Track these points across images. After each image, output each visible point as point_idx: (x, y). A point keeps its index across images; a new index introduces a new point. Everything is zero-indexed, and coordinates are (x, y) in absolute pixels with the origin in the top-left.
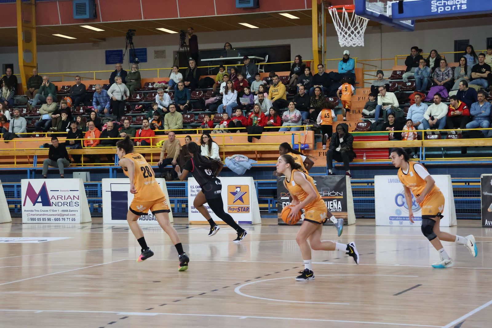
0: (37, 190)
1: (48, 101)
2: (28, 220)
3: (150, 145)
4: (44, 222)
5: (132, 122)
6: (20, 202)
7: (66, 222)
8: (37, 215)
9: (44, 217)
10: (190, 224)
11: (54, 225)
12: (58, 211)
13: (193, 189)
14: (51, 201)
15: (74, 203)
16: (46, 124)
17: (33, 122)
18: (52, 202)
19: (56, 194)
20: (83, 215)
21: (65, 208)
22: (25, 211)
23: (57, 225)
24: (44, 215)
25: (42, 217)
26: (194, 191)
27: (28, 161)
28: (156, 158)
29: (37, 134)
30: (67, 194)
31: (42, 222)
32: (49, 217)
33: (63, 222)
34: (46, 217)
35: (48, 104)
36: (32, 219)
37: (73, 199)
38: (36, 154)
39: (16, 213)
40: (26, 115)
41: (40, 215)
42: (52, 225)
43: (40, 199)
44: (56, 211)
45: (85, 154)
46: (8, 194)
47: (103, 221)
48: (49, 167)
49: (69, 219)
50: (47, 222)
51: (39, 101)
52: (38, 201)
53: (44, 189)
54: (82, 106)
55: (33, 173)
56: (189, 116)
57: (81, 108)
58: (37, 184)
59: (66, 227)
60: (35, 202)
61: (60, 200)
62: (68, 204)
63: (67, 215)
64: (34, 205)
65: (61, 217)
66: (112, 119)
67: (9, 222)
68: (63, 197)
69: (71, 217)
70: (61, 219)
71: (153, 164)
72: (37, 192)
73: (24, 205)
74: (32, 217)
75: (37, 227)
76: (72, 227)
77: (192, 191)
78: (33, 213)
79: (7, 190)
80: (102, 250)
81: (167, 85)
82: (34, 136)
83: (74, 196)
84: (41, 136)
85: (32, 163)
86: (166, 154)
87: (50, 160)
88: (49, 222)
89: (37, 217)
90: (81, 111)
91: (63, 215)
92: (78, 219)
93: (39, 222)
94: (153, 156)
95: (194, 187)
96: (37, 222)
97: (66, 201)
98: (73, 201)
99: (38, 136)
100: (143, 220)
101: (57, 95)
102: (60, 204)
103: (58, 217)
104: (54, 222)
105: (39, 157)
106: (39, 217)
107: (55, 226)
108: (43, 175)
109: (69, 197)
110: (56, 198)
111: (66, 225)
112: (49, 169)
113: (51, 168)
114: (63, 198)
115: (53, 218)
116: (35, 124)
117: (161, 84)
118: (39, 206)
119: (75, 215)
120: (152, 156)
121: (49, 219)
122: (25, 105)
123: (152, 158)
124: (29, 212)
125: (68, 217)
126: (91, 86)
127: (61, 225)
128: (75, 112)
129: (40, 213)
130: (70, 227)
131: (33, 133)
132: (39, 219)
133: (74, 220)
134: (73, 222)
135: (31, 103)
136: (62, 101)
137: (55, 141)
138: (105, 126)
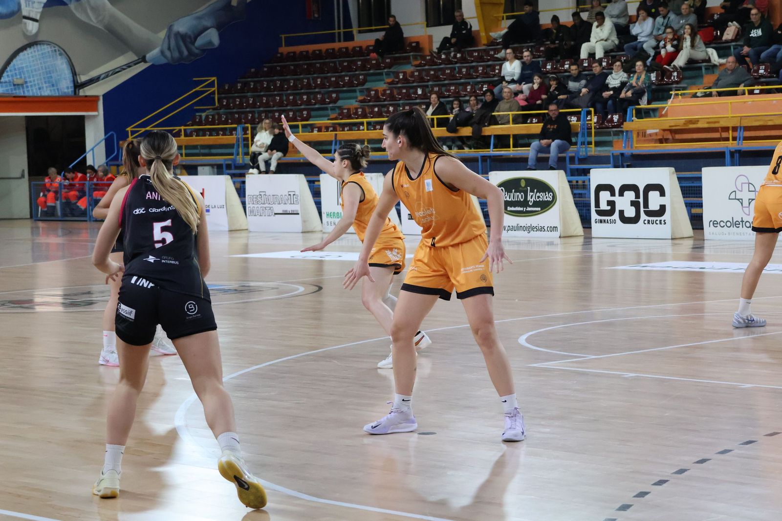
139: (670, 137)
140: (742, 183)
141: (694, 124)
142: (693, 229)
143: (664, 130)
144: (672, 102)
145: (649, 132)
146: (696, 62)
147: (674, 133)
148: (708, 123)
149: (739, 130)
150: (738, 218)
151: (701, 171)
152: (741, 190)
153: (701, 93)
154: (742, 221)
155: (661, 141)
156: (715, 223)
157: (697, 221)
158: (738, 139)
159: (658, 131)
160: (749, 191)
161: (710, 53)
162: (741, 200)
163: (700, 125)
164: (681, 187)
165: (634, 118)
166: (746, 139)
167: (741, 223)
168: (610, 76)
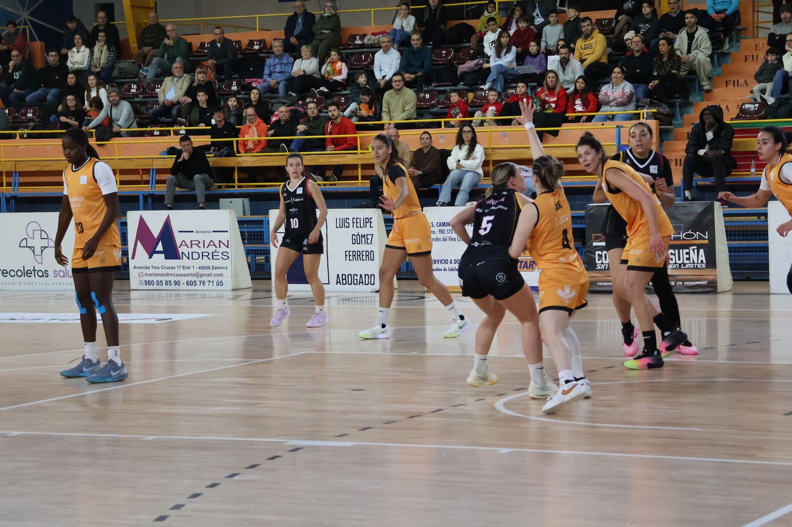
0: (156, 231)
2: (140, 284)
3: (357, 149)
4: (169, 287)
8: (156, 275)
9: (168, 278)
11: (186, 293)
12: (192, 268)
14: (180, 250)
15: (220, 254)
18: (183, 253)
19: (188, 238)
20: (236, 275)
21: (205, 262)
22: (135, 267)
23: (191, 292)
24: (168, 275)
25: (164, 279)
27: (140, 179)
28: (367, 172)
29: (156, 130)
30: (208, 238)
31: (164, 287)
32: (177, 279)
33: (202, 287)
34: (172, 279)
35: (173, 77)
36: (148, 283)
37: (218, 246)
38: (155, 167)
40: (136, 95)
41: (162, 275)
42: (182, 293)
43: (160, 247)
44: (189, 268)
45: (240, 166)
48: (177, 189)
49: (211, 283)
51: (159, 70)
52: (156, 250)
53: (167, 228)
54: (235, 79)
55: (150, 200)
56: (428, 96)
57: (234, 83)
58: (155, 220)
59: (207, 296)
60: (151, 253)
61: (195, 248)
62: (210, 256)
63: (209, 275)
64: (150, 257)
65: (198, 280)
68: (202, 243)
69: (215, 279)
70: (198, 283)
71: (361, 183)
72: (156, 234)
73: (133, 258)
74: (148, 278)
75: (156, 296)
76: (218, 297)
78: (148, 271)
82: (151, 134)
83: (220, 241)
84: (163, 134)
85: (147, 182)
88: (177, 287)
89: (155, 279)
90: (234, 88)
91: (202, 276)
92: (228, 284)
93: (160, 287)
94: (362, 169)
95: (435, 224)
96: (155, 287)
97: (206, 250)
98: (218, 250)
99: (158, 133)
100: (343, 284)
101: (191, 59)
102: (196, 256)
103: (193, 279)
104: (185, 287)
105: (159, 171)
106: (159, 278)
107: (187, 295)
108: (166, 205)
109: (212, 243)
110: (189, 246)
111: (207, 293)
112: (176, 193)
114: (201, 245)
115: (183, 280)
117: (377, 37)
118: (159, 259)
119: (222, 275)
120: (360, 170)
121: (177, 283)
122: (135, 77)
123: (360, 172)
124: (142, 270)
125: (210, 278)
126: (251, 43)
127: (198, 293)
128: (222, 89)
129: (160, 271)
130: (213, 297)
131: (149, 129)
132: (159, 283)
133: (220, 283)
134: (220, 287)
135: (145, 73)
136: (198, 70)
137: (187, 143)
138: (277, 115)
140: (34, 230)
149: (14, 175)
150: (29, 267)
152: (32, 237)
154: (34, 270)
156: (4, 273)
158: (13, 184)
160: (41, 238)
162: (32, 248)
166: (22, 184)
167: (33, 272)
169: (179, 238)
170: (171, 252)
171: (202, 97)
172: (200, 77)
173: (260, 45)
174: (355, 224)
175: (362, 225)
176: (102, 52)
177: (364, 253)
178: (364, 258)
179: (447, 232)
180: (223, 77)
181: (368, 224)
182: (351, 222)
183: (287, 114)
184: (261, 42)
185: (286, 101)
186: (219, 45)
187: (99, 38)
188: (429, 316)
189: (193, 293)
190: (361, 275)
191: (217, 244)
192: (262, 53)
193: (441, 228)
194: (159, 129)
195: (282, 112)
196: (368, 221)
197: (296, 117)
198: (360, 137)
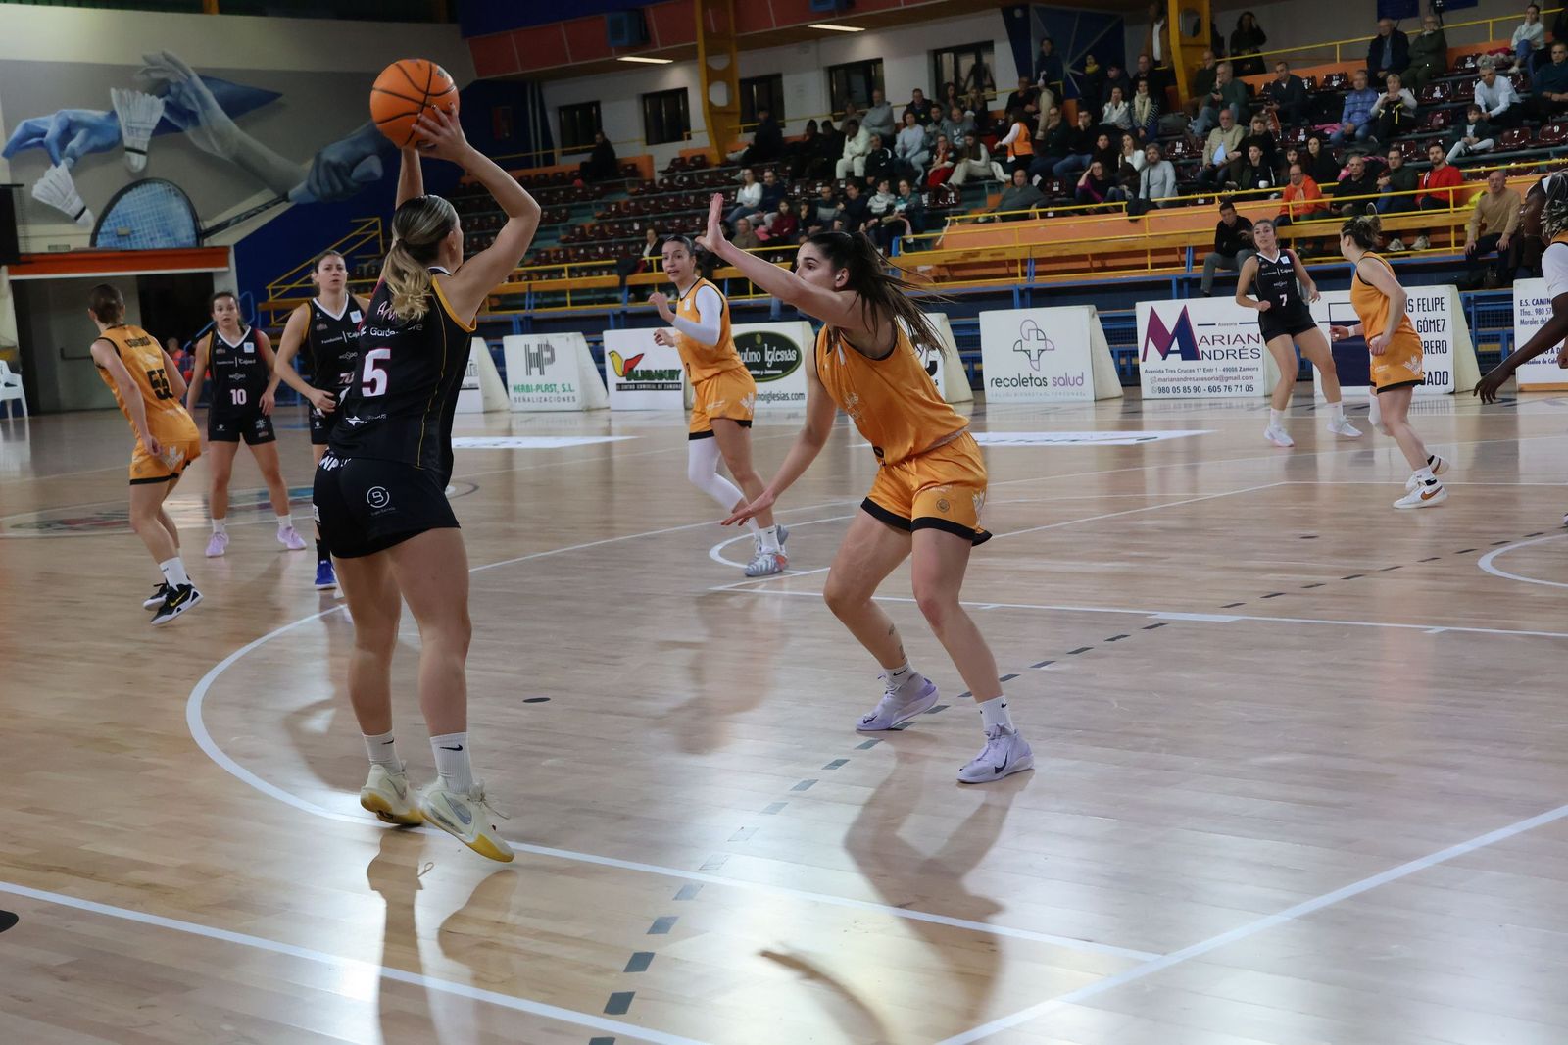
0: (1170, 325)
1: (1223, 123)
2: (1154, 391)
3: (1449, 207)
4: (1187, 395)
5: (1416, 155)
6: (1135, 353)
7: (1233, 393)
8: (1172, 380)
9: (1186, 384)
10: (1521, 391)
11: (1208, 401)
12: (1215, 370)
13: (1527, 309)
14: (1200, 348)
15: (1249, 351)
16: (1220, 174)
17: (1193, 174)
18: (1203, 352)
19: (1209, 332)
20: (1269, 377)
21: (1231, 362)
22: (1146, 371)
23: (1213, 401)
24: (1186, 379)
25: (1182, 385)
26: (1528, 313)
27: (1178, 260)
28: (1460, 237)
29: (1200, 197)
30: (1233, 332)
31: (1182, 394)
32: (1197, 384)
33: (1227, 394)
34: (1192, 384)
35: (1222, 130)
36: (1162, 390)
37: (1246, 342)
38: (1191, 245)
39: (1130, 377)
40: (1180, 156)
41: (1178, 380)
42: (1203, 401)
43: (1175, 346)
44: (1211, 370)
45: (1296, 236)
46: (1112, 337)
47: (1313, 389)
48: (1217, 270)
49: (1239, 389)
50: (1192, 394)
51: (1209, 121)
52: (1172, 349)
53: (1184, 320)
54: (1302, 127)
55: (1186, 285)
56: (1557, 129)
57: (1302, 131)
58: (1169, 311)
59: (1235, 405)
60: (1165, 352)
61: (1218, 345)
62: (1237, 355)
63: (1235, 379)
64: (1164, 358)
65: (1222, 385)
66: (1367, 151)
67: (1116, 396)
68: (1226, 338)
69: (1244, 383)
70: (1223, 389)
71: (1455, 251)
72: (1170, 331)
73: (1144, 360)
74: (1162, 385)
75: (1172, 406)
76: (1248, 405)
77: (1523, 312)
78: (1162, 376)
79: (1109, 327)
80: (1315, 457)
81: (1512, 57)
82: (1194, 203)
83: (1248, 336)
84: (1209, 201)
85: (1183, 264)
86: (1483, 227)
87: (1218, 255)
88: (1197, 395)
89: (1171, 385)
90: (1302, 138)
91: (1227, 379)
92: (1260, 388)
93: (1176, 395)
95: (1530, 302)
96: (1171, 395)
97: (1231, 347)
98: (1247, 346)
99: (1202, 201)
101: (1250, 104)
102: (1219, 355)
103: (1216, 384)
104: (1208, 394)
105: (1197, 249)
106: (1176, 384)
107: (1210, 404)
109: (1238, 339)
110: (1211, 343)
111: (1234, 401)
113: (1220, 273)
114: (1225, 341)
115: (1205, 385)
116: (1198, 174)
117: (1495, 56)
118: (1175, 359)
119: (1252, 378)
120: (1453, 233)
121: (1197, 389)
122: (1181, 134)
123: (1453, 237)
124: (1154, 375)
125: (1238, 383)
126: (1329, 78)
127: (1223, 401)
128: (1288, 141)
129: (1177, 375)
130: (1242, 406)
131: (1191, 197)
132: (1175, 390)
133: (1249, 388)
134: (1249, 393)
135: (1193, 127)
136: (1255, 118)
137: (1229, 210)
138: (1348, 169)
139: (946, 273)
140: (1029, 330)
141: (974, 256)
142: (973, 390)
143: (940, 266)
144: (948, 230)
145: (921, 268)
146: (978, 179)
147: (951, 270)
148: (992, 255)
149: (1029, 263)
150: (1025, 375)
151: (978, 316)
152: (1028, 339)
153: (984, 217)
154: (1031, 379)
155: (937, 280)
156: (998, 382)
157: (976, 380)
158: (1028, 274)
159: (930, 267)
160: (1037, 340)
161: (994, 168)
162: (1028, 352)
163: (983, 258)
164: (956, 338)
165: (901, 252)
166: (1038, 273)
167: (1029, 381)
168: (872, 198)
169: (1198, 333)
170: (1190, 351)
171: (1254, 152)
172: (1256, 126)
173: (1340, 80)
174: (1421, 307)
175: (1430, 308)
176: (1144, 105)
177: (1433, 344)
178: (1434, 351)
179: (1546, 312)
180: (1289, 125)
181: (1438, 306)
182: (1415, 303)
183: (1359, 167)
184: (1340, 76)
185: (1363, 150)
186: (1284, 86)
187: (1140, 89)
188: (1523, 425)
189: (1218, 401)
190: (1430, 373)
191: (1246, 341)
192: (1343, 89)
193: (1537, 307)
194: (1203, 195)
195: (1353, 165)
196: (1438, 302)
197: (1373, 171)
198: (1454, 191)
